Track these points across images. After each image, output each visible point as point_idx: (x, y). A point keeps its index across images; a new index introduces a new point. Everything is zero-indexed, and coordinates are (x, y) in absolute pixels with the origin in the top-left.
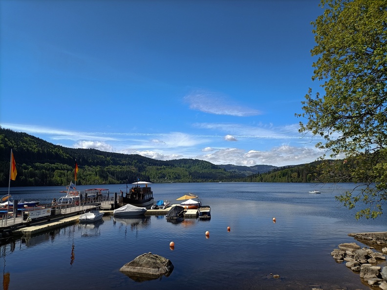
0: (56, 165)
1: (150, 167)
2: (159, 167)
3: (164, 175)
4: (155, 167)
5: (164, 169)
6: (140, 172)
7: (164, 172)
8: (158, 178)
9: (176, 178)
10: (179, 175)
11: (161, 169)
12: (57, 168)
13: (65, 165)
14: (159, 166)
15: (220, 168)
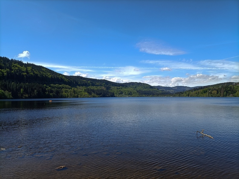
0: (62, 86)
1: (113, 87)
2: (118, 87)
3: (122, 92)
4: (116, 87)
5: (122, 88)
6: (107, 90)
7: (122, 90)
8: (119, 94)
10: (131, 92)
11: (120, 88)
12: (63, 88)
13: (67, 85)
15: (155, 88)
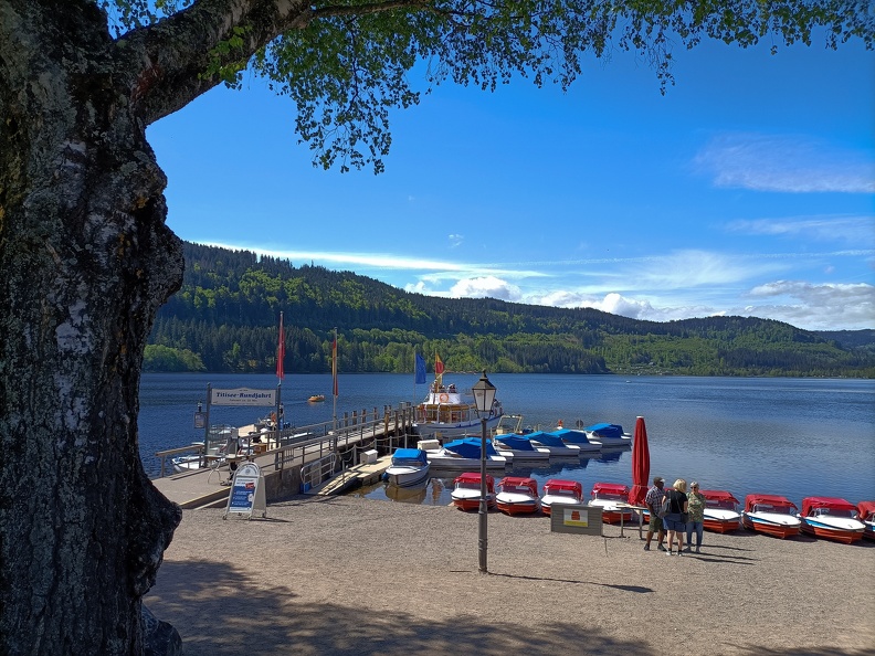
0: (392, 333)
1: (614, 336)
2: (637, 337)
3: (647, 355)
4: (626, 338)
6: (587, 347)
7: (649, 348)
11: (642, 341)
12: (393, 339)
13: (411, 333)
14: (640, 333)
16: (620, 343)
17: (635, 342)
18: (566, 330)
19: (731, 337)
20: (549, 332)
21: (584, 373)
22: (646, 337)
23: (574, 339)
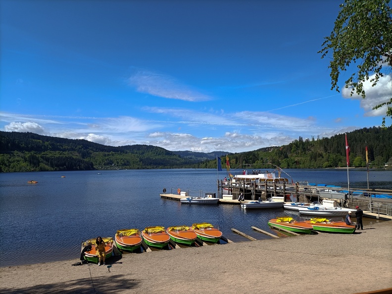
2: (106, 153)
3: (111, 161)
4: (101, 153)
5: (113, 155)
6: (84, 158)
8: (104, 164)
9: (125, 164)
10: (128, 162)
11: (109, 155)
14: (108, 151)
16: (99, 156)
17: (105, 155)
18: (73, 149)
19: (143, 153)
20: (64, 150)
21: (83, 170)
22: (110, 153)
23: (77, 154)
